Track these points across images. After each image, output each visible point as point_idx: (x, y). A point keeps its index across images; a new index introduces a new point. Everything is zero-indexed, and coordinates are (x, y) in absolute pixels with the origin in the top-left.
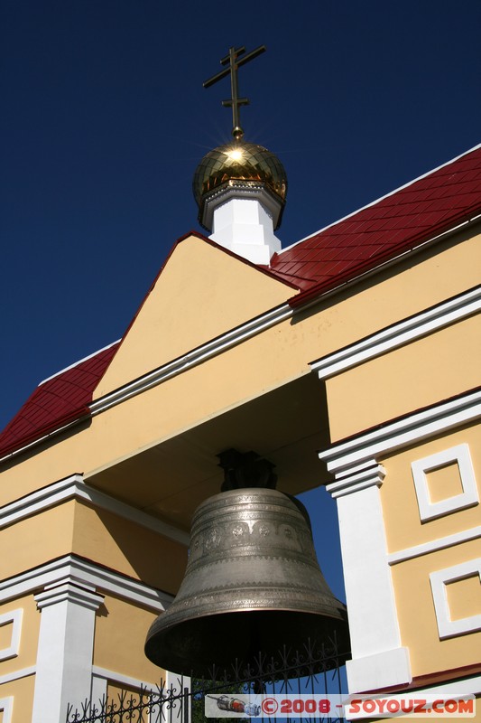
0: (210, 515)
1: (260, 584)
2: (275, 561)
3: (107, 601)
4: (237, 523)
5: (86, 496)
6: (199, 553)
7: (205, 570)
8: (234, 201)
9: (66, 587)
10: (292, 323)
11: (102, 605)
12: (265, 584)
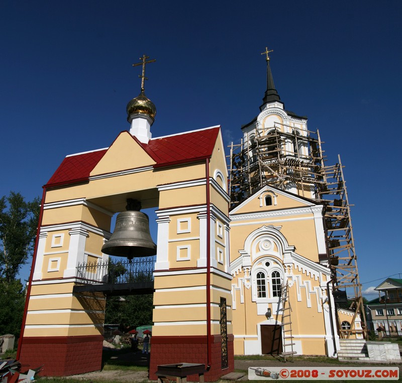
0: (123, 217)
1: (135, 239)
2: (139, 232)
3: (90, 234)
4: (130, 221)
5: (86, 204)
6: (119, 227)
7: (121, 232)
8: (140, 119)
9: (80, 231)
10: (153, 172)
11: (88, 235)
12: (136, 239)
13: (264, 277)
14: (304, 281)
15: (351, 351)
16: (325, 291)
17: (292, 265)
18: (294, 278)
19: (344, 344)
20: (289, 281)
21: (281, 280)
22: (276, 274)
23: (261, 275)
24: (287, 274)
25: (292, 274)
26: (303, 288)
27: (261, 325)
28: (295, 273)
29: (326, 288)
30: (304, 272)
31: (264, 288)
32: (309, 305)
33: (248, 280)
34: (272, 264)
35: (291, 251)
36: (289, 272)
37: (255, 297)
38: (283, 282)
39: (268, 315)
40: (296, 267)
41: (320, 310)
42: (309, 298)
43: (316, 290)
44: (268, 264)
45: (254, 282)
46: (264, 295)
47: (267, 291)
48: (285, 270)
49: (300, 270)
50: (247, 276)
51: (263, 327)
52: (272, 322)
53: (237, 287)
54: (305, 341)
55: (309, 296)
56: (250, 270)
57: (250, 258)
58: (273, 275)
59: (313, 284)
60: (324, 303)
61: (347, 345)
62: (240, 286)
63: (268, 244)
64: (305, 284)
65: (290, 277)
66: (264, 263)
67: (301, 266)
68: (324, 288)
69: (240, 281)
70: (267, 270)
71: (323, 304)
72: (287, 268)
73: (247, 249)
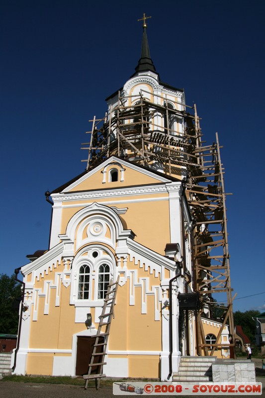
13: (89, 272)
14: (141, 278)
15: (192, 373)
16: (167, 292)
17: (127, 255)
18: (128, 273)
19: (186, 364)
20: (120, 278)
21: (110, 275)
22: (105, 268)
23: (85, 269)
24: (119, 268)
25: (125, 268)
26: (138, 287)
27: (78, 337)
28: (129, 267)
29: (168, 287)
30: (142, 266)
31: (87, 287)
32: (144, 310)
33: (68, 275)
34: (101, 254)
35: (127, 238)
36: (122, 266)
37: (74, 299)
38: (113, 279)
39: (88, 323)
40: (132, 259)
41: (158, 317)
42: (144, 301)
43: (154, 291)
44: (95, 255)
45: (75, 278)
46: (86, 296)
47: (90, 291)
48: (117, 262)
49: (137, 263)
50: (66, 270)
51: (81, 339)
52: (92, 332)
53: (53, 285)
54: (134, 359)
55: (144, 298)
56: (71, 262)
57: (73, 245)
58: (101, 269)
59: (152, 283)
60: (164, 308)
61: (190, 364)
62: (57, 284)
63: (99, 227)
64: (142, 282)
65: (123, 273)
66: (91, 253)
67: (138, 257)
68: (165, 288)
69: (57, 277)
70: (94, 262)
71: (162, 309)
72: (120, 260)
73: (70, 234)
